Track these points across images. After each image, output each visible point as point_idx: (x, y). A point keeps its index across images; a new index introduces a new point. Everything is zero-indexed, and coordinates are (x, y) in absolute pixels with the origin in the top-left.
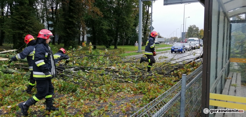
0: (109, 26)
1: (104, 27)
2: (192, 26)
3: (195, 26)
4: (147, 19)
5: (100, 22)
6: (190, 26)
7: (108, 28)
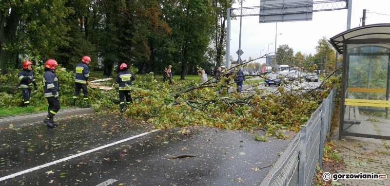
0: (176, 48)
1: (169, 49)
2: (283, 46)
3: (287, 47)
4: (222, 37)
5: (164, 42)
6: (280, 46)
7: (174, 50)
